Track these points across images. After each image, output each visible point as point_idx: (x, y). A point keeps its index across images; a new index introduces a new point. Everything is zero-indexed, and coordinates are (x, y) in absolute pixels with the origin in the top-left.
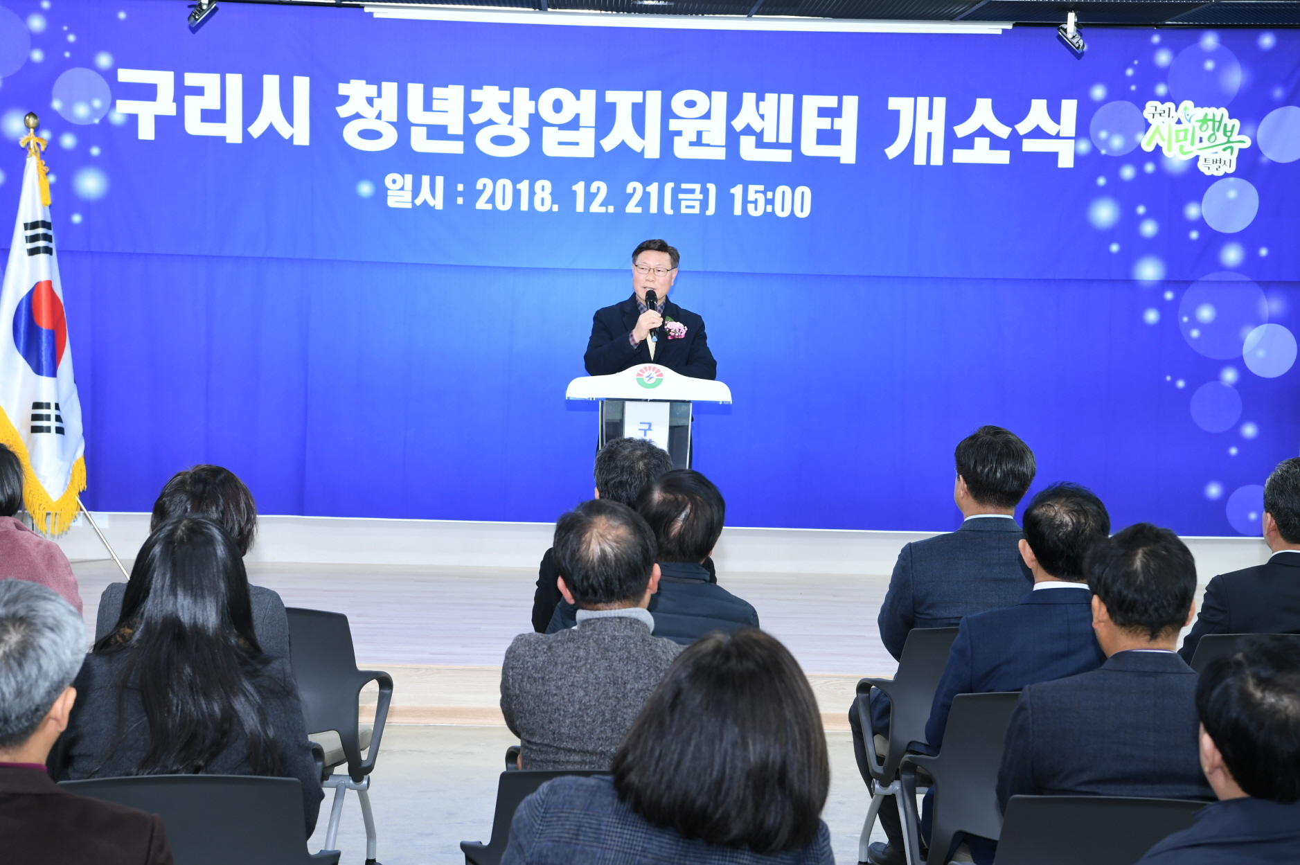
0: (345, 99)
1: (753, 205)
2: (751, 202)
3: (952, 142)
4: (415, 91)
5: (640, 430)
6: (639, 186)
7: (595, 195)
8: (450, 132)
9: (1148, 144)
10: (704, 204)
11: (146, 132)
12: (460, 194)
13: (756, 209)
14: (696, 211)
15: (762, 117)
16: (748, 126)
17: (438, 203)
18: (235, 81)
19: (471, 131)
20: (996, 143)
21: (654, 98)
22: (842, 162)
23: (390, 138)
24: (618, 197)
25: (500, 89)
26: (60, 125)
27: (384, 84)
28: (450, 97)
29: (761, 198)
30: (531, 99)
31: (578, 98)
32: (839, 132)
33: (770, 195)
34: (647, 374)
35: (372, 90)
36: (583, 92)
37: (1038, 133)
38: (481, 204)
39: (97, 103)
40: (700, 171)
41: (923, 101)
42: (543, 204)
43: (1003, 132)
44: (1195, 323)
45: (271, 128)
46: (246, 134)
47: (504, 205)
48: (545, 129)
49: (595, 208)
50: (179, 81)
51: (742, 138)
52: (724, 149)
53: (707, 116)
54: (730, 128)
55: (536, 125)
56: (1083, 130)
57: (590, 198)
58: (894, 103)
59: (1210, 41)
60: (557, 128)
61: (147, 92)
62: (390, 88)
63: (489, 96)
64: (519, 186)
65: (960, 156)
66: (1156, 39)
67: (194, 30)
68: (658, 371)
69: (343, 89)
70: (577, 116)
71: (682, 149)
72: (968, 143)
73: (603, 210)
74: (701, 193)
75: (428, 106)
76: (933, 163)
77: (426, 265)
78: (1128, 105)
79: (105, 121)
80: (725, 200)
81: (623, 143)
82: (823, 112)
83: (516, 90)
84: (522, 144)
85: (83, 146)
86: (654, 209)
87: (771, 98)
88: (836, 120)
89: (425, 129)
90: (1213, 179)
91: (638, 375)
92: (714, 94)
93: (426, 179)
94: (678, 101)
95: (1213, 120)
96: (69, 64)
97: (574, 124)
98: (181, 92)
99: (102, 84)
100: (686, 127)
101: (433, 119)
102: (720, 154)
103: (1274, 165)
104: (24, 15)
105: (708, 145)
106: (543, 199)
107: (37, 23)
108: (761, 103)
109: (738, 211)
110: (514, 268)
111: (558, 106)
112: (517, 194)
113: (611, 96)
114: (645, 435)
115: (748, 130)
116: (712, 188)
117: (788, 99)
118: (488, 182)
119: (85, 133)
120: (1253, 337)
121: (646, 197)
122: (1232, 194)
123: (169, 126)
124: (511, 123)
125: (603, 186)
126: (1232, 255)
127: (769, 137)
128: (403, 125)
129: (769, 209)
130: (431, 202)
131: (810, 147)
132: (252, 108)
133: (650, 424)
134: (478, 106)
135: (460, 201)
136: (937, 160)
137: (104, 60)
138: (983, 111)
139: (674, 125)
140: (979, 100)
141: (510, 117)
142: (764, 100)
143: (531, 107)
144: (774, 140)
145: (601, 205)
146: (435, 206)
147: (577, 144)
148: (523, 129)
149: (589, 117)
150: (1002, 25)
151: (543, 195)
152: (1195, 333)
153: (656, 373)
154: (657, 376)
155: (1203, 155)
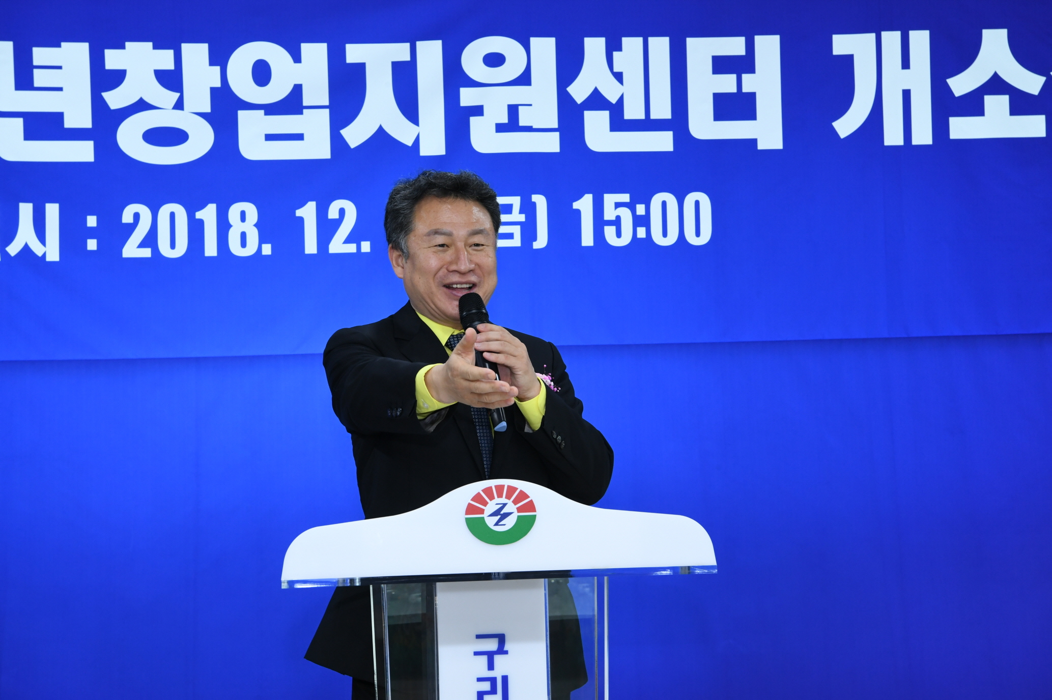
1: (613, 228)
2: (610, 223)
3: (945, 105)
5: (476, 653)
7: (337, 223)
8: (69, 123)
10: (529, 230)
12: (92, 232)
13: (619, 234)
14: (516, 242)
15: (619, 77)
16: (596, 92)
17: (52, 251)
19: (106, 121)
20: (1021, 104)
21: (430, 54)
22: (761, 146)
25: (155, 47)
28: (67, 63)
29: (626, 215)
30: (212, 63)
31: (297, 58)
32: (752, 96)
33: (641, 209)
34: (492, 507)
36: (306, 48)
38: (132, 249)
40: (518, 173)
41: (891, 39)
42: (244, 244)
43: (1031, 83)
47: (174, 250)
48: (241, 114)
49: (338, 245)
51: (588, 115)
52: (557, 134)
54: (564, 99)
55: (225, 108)
57: (327, 229)
58: (842, 44)
60: (262, 112)
63: (138, 60)
64: (199, 215)
65: (961, 128)
68: (523, 495)
70: (297, 90)
71: (485, 138)
72: (972, 105)
73: (351, 248)
74: (521, 212)
75: (24, 80)
76: (916, 141)
77: (33, 362)
80: (564, 222)
81: (381, 130)
82: (721, 65)
83: (186, 48)
84: (201, 141)
87: (632, 45)
88: (745, 77)
89: (20, 121)
91: (470, 509)
92: (533, 40)
93: (26, 210)
94: (473, 57)
97: (292, 104)
100: (490, 99)
101: (34, 102)
102: (551, 144)
105: (529, 129)
106: (243, 236)
108: (616, 54)
109: (587, 239)
110: (197, 360)
111: (262, 73)
112: (196, 229)
113: (355, 53)
114: (491, 666)
115: (596, 101)
116: (540, 201)
117: (660, 46)
118: (145, 212)
124: (179, 105)
125: (351, 209)
127: (633, 111)
129: (641, 233)
130: (37, 249)
131: (704, 126)
133: (501, 639)
134: (117, 78)
135: (92, 245)
136: (923, 135)
138: (995, 52)
139: (468, 98)
140: (986, 33)
141: (177, 95)
142: (619, 48)
143: (213, 76)
144: (642, 116)
145: (347, 241)
146: (44, 255)
147: (299, 137)
148: (202, 115)
149: (317, 91)
151: (244, 229)
153: (515, 502)
154: (519, 510)
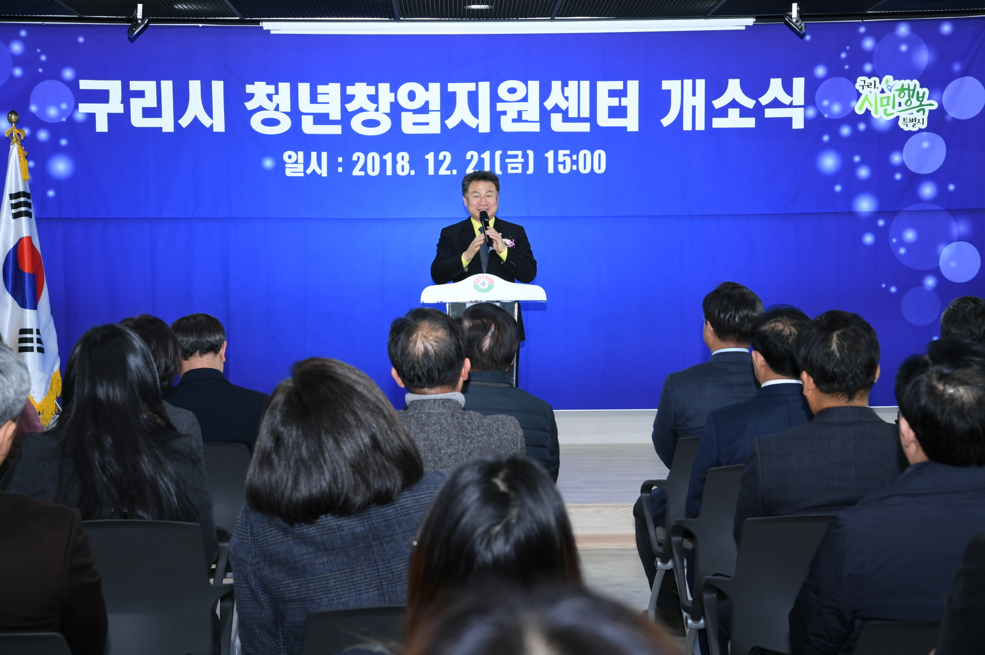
0: (251, 96)
1: (562, 165)
2: (561, 163)
3: (711, 113)
4: (304, 89)
6: (475, 154)
7: (443, 161)
8: (331, 118)
9: (860, 109)
10: (525, 166)
11: (102, 126)
12: (340, 165)
13: (564, 168)
14: (520, 171)
15: (567, 98)
16: (556, 105)
17: (324, 172)
18: (167, 86)
19: (347, 117)
20: (745, 112)
21: (484, 88)
22: (629, 130)
23: (286, 124)
24: (460, 163)
25: (367, 85)
26: (37, 123)
27: (281, 85)
28: (331, 92)
29: (568, 159)
30: (391, 91)
31: (427, 89)
32: (626, 107)
33: (574, 157)
35: (271, 89)
36: (431, 85)
37: (776, 104)
38: (356, 172)
39: (64, 106)
40: (521, 141)
41: (688, 83)
42: (403, 170)
43: (749, 103)
44: (902, 243)
45: (196, 119)
46: (177, 125)
47: (374, 172)
48: (403, 114)
49: (443, 171)
50: (125, 87)
51: (552, 115)
52: (539, 123)
54: (542, 108)
55: (396, 111)
56: (810, 100)
57: (438, 164)
58: (666, 85)
59: (903, 30)
60: (412, 113)
61: (102, 97)
62: (284, 87)
63: (360, 91)
64: (384, 157)
65: (718, 123)
66: (862, 30)
67: (132, 40)
68: (490, 279)
69: (249, 89)
70: (427, 103)
72: (723, 113)
73: (449, 173)
74: (522, 158)
75: (314, 99)
76: (697, 128)
77: (316, 219)
78: (843, 80)
79: (71, 119)
80: (541, 162)
81: (462, 122)
82: (612, 93)
83: (380, 85)
84: (386, 125)
85: (54, 138)
87: (573, 84)
88: (622, 99)
89: (312, 116)
90: (911, 134)
91: (475, 282)
92: (529, 82)
93: (314, 155)
94: (503, 89)
95: (909, 89)
96: (42, 78)
97: (425, 109)
98: (127, 95)
99: (68, 91)
100: (510, 108)
101: (317, 109)
102: (536, 128)
103: (956, 121)
104: (7, 43)
105: (527, 121)
106: (403, 166)
107: (17, 48)
108: (565, 88)
109: (551, 170)
110: (383, 219)
111: (412, 96)
112: (383, 163)
113: (452, 87)
115: (556, 109)
116: (530, 153)
117: (585, 85)
118: (362, 155)
119: (55, 129)
120: (946, 252)
121: (481, 161)
122: (925, 145)
123: (119, 121)
124: (377, 110)
125: (448, 155)
126: (928, 191)
127: (573, 114)
128: (295, 114)
129: (575, 167)
130: (318, 171)
131: (604, 120)
132: (181, 104)
134: (351, 98)
135: (340, 170)
136: (700, 126)
137: (68, 74)
138: (734, 89)
139: (500, 107)
140: (730, 81)
141: (376, 105)
142: (567, 86)
143: (391, 97)
144: (577, 116)
145: (447, 169)
146: (321, 174)
147: (427, 124)
148: (386, 114)
149: (435, 104)
150: (750, 21)
151: (403, 164)
152: (902, 251)
153: (488, 280)
154: (489, 283)
155: (902, 115)
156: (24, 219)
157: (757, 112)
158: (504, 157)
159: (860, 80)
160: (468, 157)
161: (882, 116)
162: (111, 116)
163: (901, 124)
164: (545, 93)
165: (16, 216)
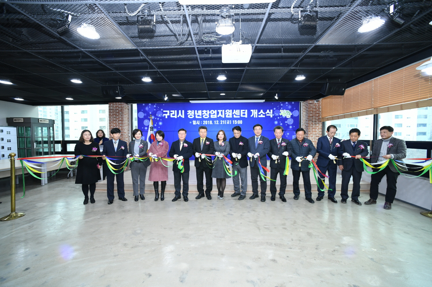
0: (188, 112)
3: (258, 115)
4: (196, 111)
6: (222, 121)
9: (281, 115)
10: (230, 123)
11: (166, 117)
12: (201, 123)
15: (236, 112)
17: (199, 124)
18: (176, 111)
19: (202, 115)
20: (263, 115)
21: (223, 111)
22: (246, 117)
23: (193, 117)
24: (220, 122)
26: (157, 117)
28: (200, 112)
29: (236, 122)
32: (245, 114)
35: (191, 111)
36: (215, 110)
37: (268, 114)
38: (204, 124)
39: (161, 114)
40: (229, 119)
41: (255, 110)
43: (264, 113)
44: (287, 135)
45: (180, 116)
46: (177, 117)
47: (206, 124)
49: (217, 124)
50: (170, 111)
53: (230, 113)
54: (232, 114)
55: (210, 114)
56: (273, 113)
57: (216, 122)
58: (251, 110)
59: (287, 103)
60: (212, 115)
61: (166, 113)
62: (193, 111)
63: (204, 111)
65: (259, 116)
66: (281, 103)
69: (188, 111)
70: (215, 113)
71: (227, 117)
72: (260, 115)
75: (197, 113)
78: (278, 110)
79: (162, 116)
80: (232, 122)
81: (220, 116)
82: (243, 112)
83: (207, 110)
84: (208, 117)
85: (160, 119)
86: (224, 123)
87: (237, 110)
88: (245, 112)
90: (288, 118)
92: (230, 110)
93: (197, 121)
94: (226, 111)
95: (288, 112)
96: (158, 110)
97: (214, 114)
98: (170, 113)
99: (162, 112)
100: (227, 114)
101: (198, 114)
102: (231, 117)
103: (295, 117)
104: (154, 106)
107: (155, 106)
109: (234, 123)
111: (212, 112)
112: (208, 122)
113: (218, 111)
115: (235, 114)
116: (230, 121)
117: (239, 110)
118: (204, 121)
119: (160, 118)
121: (223, 122)
122: (290, 120)
123: (169, 116)
124: (207, 114)
125: (218, 121)
126: (291, 127)
127: (237, 115)
128: (195, 115)
131: (242, 116)
132: (178, 114)
134: (203, 113)
136: (257, 117)
138: (262, 111)
139: (226, 114)
143: (209, 112)
147: (215, 116)
149: (216, 113)
150: (264, 101)
151: (211, 123)
152: (287, 136)
155: (287, 116)
156: (152, 131)
157: (265, 115)
158: (226, 121)
159: (281, 110)
160: (221, 121)
161: (284, 116)
162: (168, 116)
163: (287, 117)
164: (233, 112)
165: (151, 130)
